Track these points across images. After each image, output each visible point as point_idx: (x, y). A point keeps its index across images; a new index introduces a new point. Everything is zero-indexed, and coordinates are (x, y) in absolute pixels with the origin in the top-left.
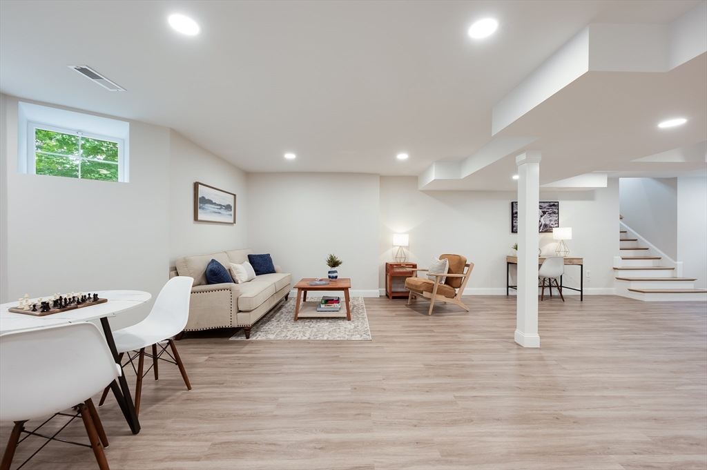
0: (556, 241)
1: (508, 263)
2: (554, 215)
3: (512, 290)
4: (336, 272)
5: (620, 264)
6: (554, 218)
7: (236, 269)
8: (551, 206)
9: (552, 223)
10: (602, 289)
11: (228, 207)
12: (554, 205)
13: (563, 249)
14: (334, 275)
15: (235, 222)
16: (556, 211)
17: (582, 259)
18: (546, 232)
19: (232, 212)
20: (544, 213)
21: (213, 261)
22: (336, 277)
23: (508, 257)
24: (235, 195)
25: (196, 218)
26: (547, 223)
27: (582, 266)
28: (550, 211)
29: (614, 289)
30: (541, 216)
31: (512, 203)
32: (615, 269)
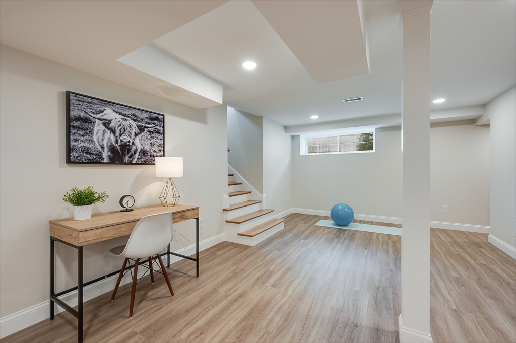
0: (161, 179)
1: (53, 241)
2: (158, 136)
5: (228, 202)
6: (158, 141)
8: (152, 119)
9: (154, 148)
10: (213, 238)
12: (157, 119)
13: (170, 193)
16: (161, 129)
17: (197, 208)
18: (145, 163)
20: (141, 129)
23: (53, 224)
26: (147, 148)
27: (197, 219)
28: (151, 127)
29: (223, 234)
30: (136, 135)
31: (68, 94)
32: (224, 210)
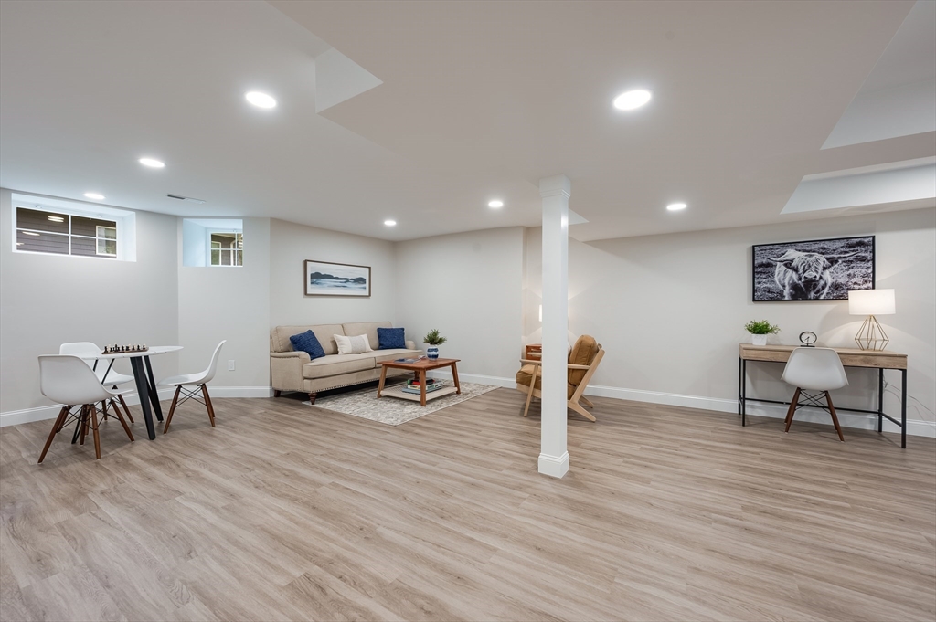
0: (858, 317)
2: (862, 264)
3: (752, 407)
4: (436, 350)
6: (861, 269)
7: (340, 341)
8: (852, 246)
9: (854, 280)
11: (360, 280)
12: (860, 244)
13: (873, 335)
14: (434, 353)
15: (370, 295)
16: (869, 255)
17: (905, 357)
18: (837, 299)
19: (367, 285)
20: (833, 261)
21: (310, 331)
22: (436, 356)
24: (370, 268)
25: (306, 293)
26: (842, 280)
27: (904, 372)
28: (849, 256)
30: (825, 268)
31: (754, 247)
